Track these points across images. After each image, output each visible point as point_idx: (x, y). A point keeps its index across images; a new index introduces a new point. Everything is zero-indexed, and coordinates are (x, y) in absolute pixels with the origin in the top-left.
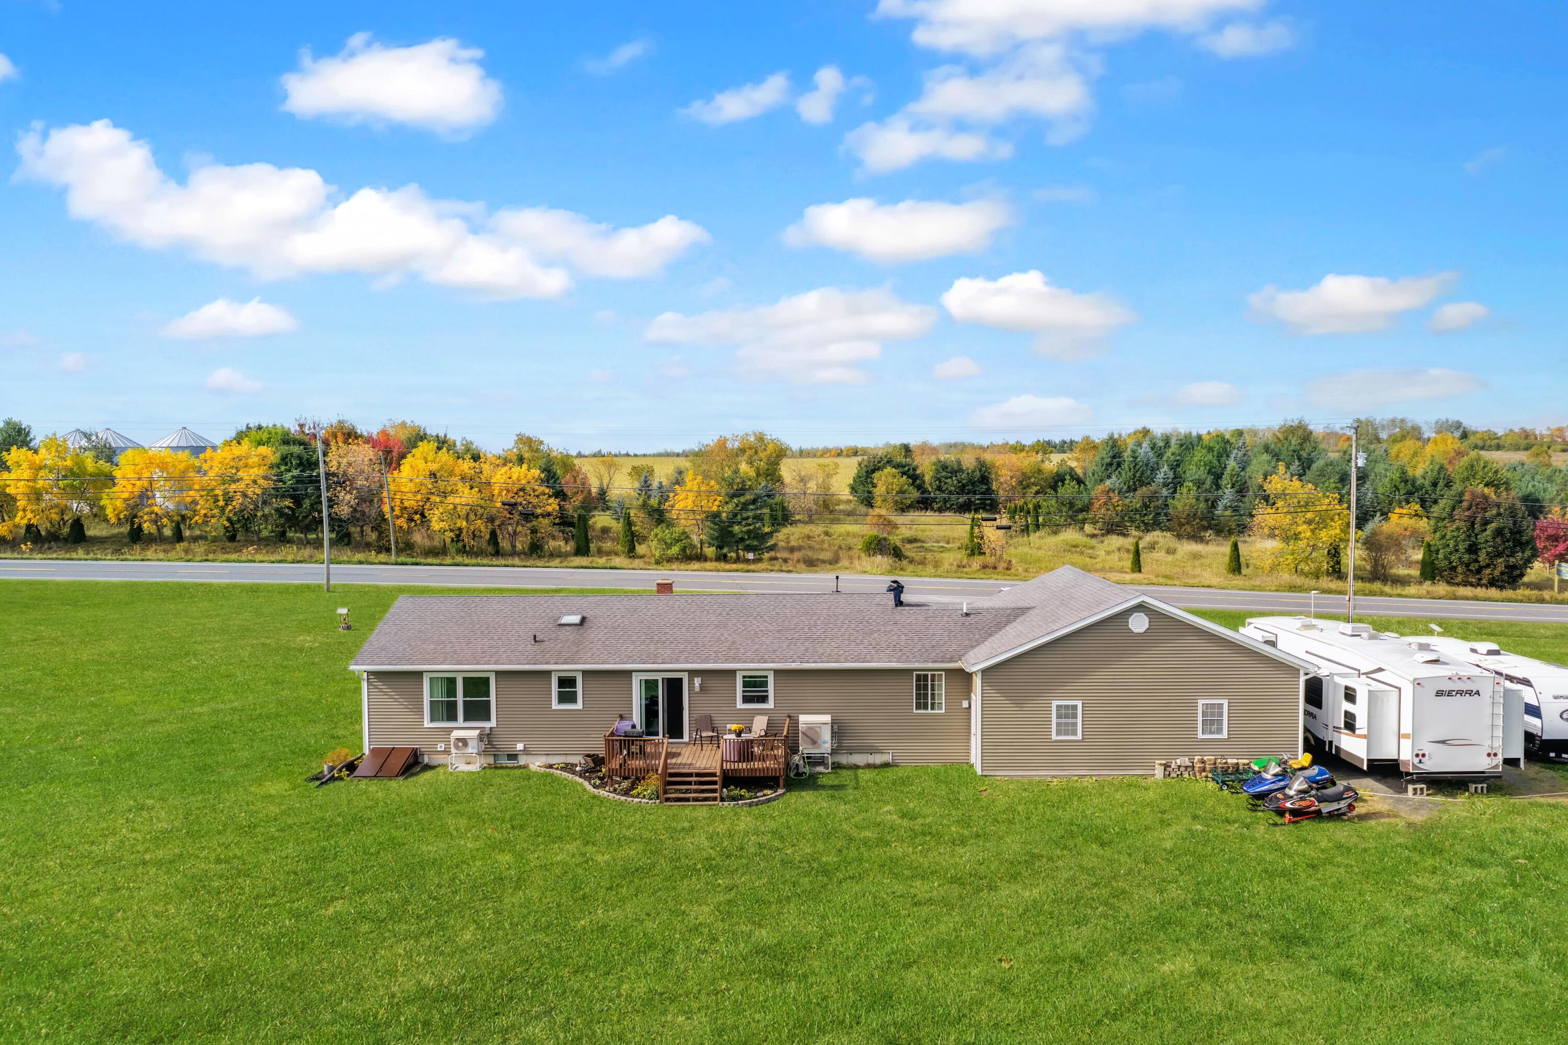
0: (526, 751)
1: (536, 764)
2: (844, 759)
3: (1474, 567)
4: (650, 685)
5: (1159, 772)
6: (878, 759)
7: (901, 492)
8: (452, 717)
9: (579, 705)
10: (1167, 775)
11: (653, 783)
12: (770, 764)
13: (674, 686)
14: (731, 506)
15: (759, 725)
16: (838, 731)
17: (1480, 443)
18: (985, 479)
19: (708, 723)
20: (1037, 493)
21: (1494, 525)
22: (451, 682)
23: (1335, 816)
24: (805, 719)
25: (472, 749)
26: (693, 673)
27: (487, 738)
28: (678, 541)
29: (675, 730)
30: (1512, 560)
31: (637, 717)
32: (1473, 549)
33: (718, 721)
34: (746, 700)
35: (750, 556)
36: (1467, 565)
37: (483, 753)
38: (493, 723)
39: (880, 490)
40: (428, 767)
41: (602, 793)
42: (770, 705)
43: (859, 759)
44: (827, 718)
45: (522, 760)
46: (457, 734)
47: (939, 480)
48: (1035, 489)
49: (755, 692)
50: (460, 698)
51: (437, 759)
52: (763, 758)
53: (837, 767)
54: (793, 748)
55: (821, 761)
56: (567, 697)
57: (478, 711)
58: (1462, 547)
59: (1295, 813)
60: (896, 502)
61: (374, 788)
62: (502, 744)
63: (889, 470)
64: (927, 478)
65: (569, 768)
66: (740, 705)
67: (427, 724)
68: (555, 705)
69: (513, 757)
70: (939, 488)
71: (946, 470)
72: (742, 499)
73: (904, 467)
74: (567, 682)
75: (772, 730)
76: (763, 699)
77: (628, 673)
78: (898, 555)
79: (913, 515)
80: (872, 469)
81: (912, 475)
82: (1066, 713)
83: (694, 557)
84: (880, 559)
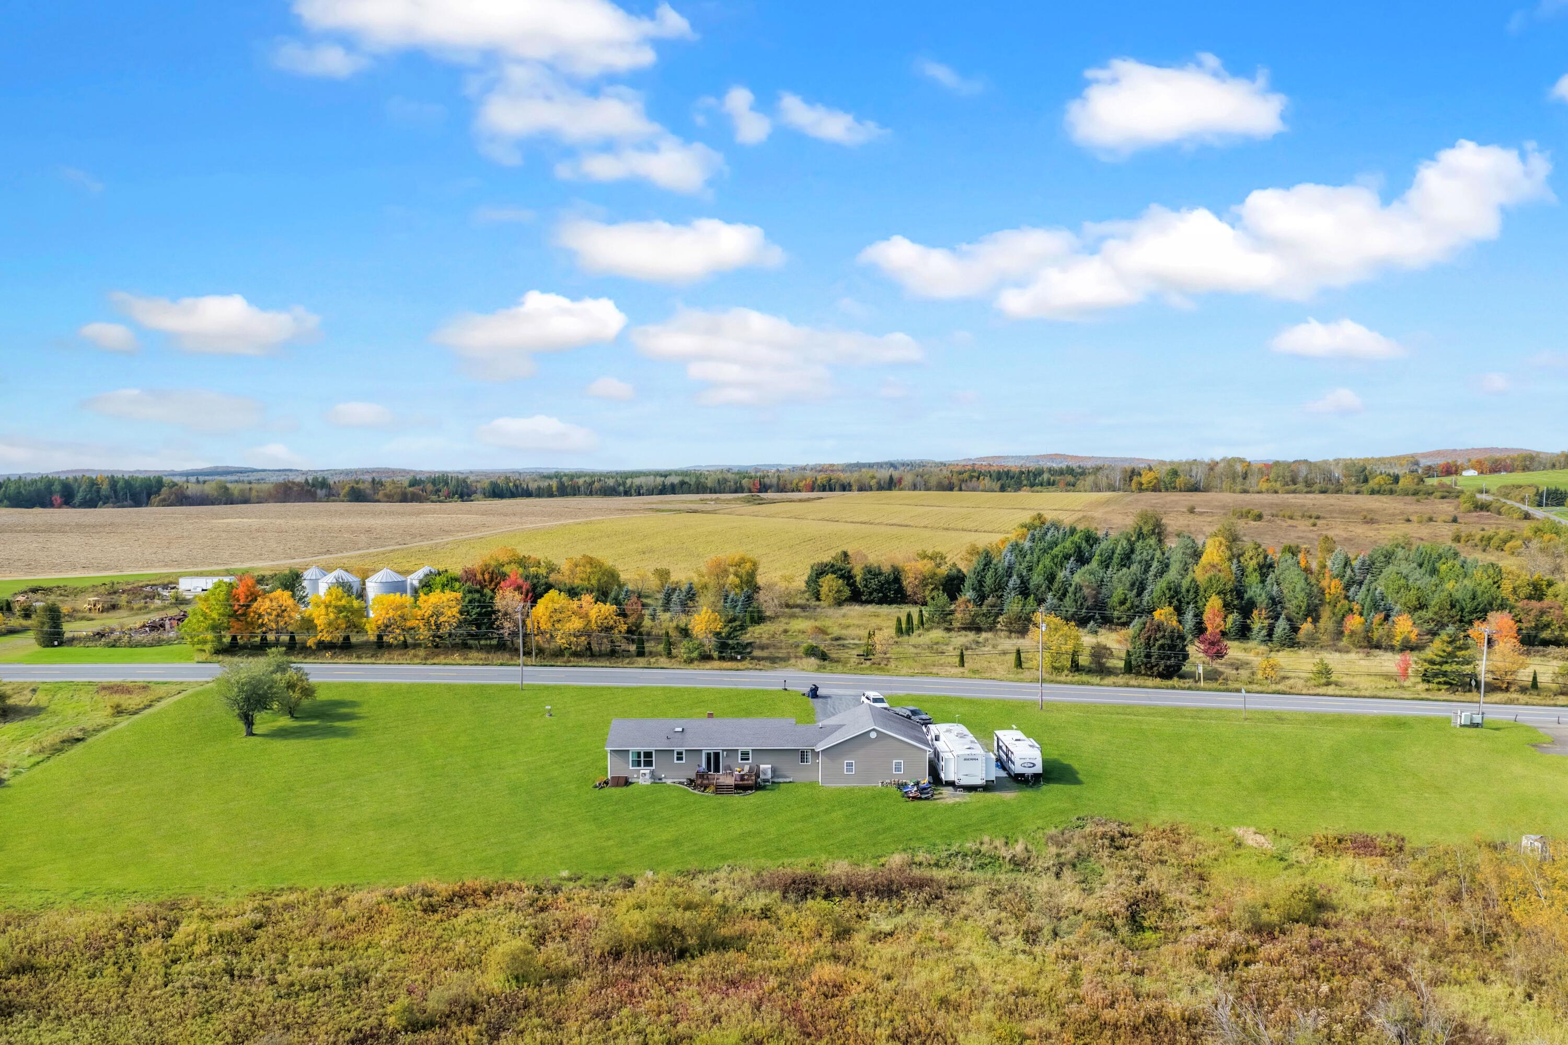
0: (665, 777)
1: (669, 782)
2: (776, 780)
3: (1149, 666)
4: (709, 755)
5: (880, 784)
6: (788, 780)
7: (839, 591)
8: (639, 765)
9: (684, 761)
10: (883, 786)
11: (712, 788)
12: (750, 782)
13: (717, 755)
14: (727, 629)
15: (747, 768)
16: (774, 770)
17: (1376, 488)
18: (897, 579)
19: (728, 768)
20: (933, 589)
21: (1160, 642)
22: (639, 754)
23: (926, 799)
24: (762, 766)
25: (648, 777)
26: (723, 750)
27: (652, 772)
28: (697, 649)
29: (717, 770)
30: (1169, 662)
31: (704, 765)
32: (1148, 656)
33: (732, 767)
34: (742, 759)
35: (739, 657)
36: (1146, 664)
37: (651, 778)
38: (654, 768)
39: (824, 590)
40: (631, 783)
41: (696, 792)
42: (750, 761)
43: (781, 780)
44: (770, 766)
45: (664, 781)
46: (642, 772)
47: (866, 580)
48: (931, 587)
49: (745, 757)
50: (642, 759)
51: (634, 780)
52: (747, 780)
53: (773, 782)
54: (758, 776)
55: (767, 781)
56: (679, 759)
57: (648, 763)
58: (1142, 654)
59: (913, 798)
60: (835, 599)
61: (613, 789)
62: (657, 774)
63: (830, 576)
64: (858, 579)
65: (682, 783)
66: (740, 761)
67: (631, 768)
68: (676, 761)
69: (660, 779)
70: (866, 586)
71: (872, 573)
72: (734, 624)
73: (841, 570)
74: (680, 753)
75: (751, 770)
76: (748, 759)
77: (701, 750)
78: (824, 657)
79: (846, 609)
80: (820, 572)
81: (847, 577)
82: (849, 765)
83: (706, 658)
84: (813, 660)
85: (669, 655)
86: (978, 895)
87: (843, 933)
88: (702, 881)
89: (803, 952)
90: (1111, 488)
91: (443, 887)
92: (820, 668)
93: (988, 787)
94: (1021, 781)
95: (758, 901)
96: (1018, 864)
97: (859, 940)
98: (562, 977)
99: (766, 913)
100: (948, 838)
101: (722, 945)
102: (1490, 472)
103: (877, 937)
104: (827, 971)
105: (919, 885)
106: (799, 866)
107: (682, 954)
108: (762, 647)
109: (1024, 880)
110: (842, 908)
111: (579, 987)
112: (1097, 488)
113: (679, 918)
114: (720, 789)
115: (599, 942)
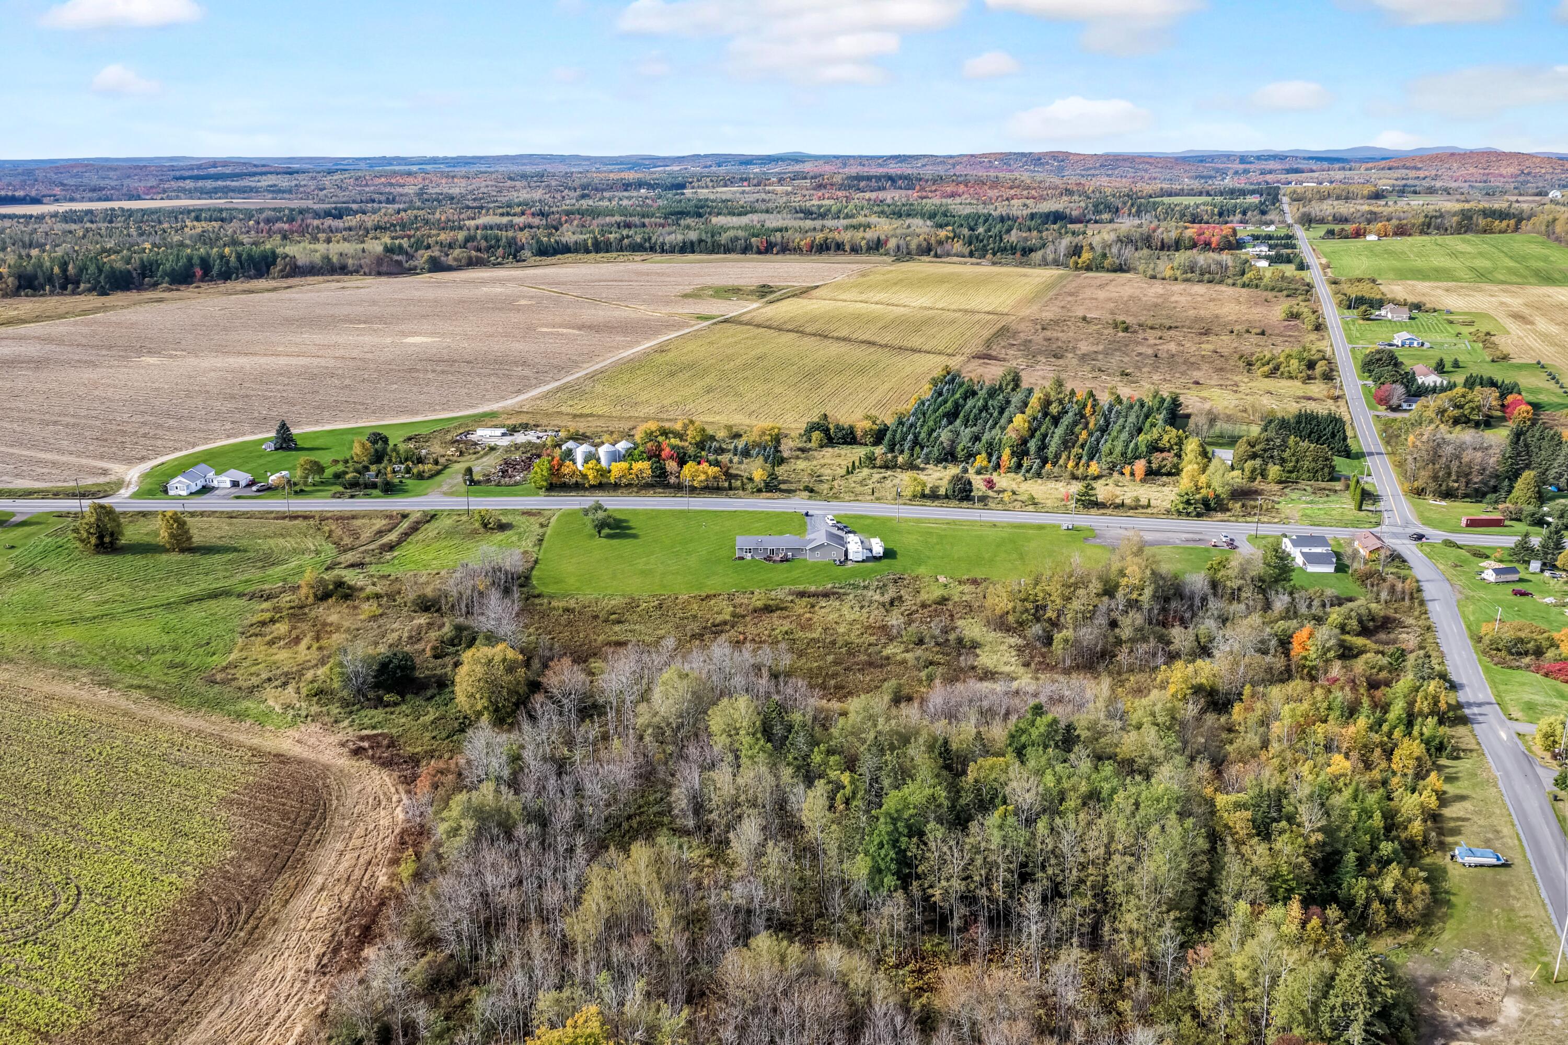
1: (758, 559)
3: (954, 496)
4: (770, 550)
6: (797, 559)
7: (821, 440)
8: (747, 553)
10: (829, 560)
11: (772, 561)
12: (785, 559)
15: (783, 554)
16: (792, 555)
18: (852, 430)
22: (747, 549)
23: (841, 565)
24: (788, 553)
26: (775, 548)
27: (752, 555)
28: (756, 487)
29: (773, 555)
31: (769, 553)
32: (954, 491)
33: (778, 554)
35: (775, 491)
37: (751, 557)
39: (814, 439)
41: (767, 562)
42: (784, 552)
43: (795, 558)
44: (791, 553)
45: (756, 558)
46: (748, 555)
47: (836, 432)
48: (870, 436)
49: (783, 550)
50: (748, 551)
51: (745, 558)
53: (792, 559)
54: (787, 557)
55: (790, 559)
56: (761, 551)
57: (750, 552)
59: (838, 564)
60: (819, 445)
61: (740, 561)
63: (817, 429)
64: (832, 431)
65: (762, 559)
66: (781, 552)
67: (744, 554)
68: (759, 552)
69: (754, 558)
70: (836, 436)
71: (839, 426)
73: (823, 426)
74: (761, 549)
77: (768, 548)
78: (812, 491)
79: (825, 449)
80: (813, 428)
81: (826, 431)
82: (818, 554)
83: (759, 491)
84: (807, 493)
85: (744, 489)
86: (851, 596)
87: (813, 606)
88: (773, 593)
89: (801, 611)
90: (1056, 263)
91: (704, 594)
92: (810, 498)
93: (863, 561)
94: (876, 559)
95: (790, 598)
96: (865, 587)
97: (817, 608)
98: (744, 617)
99: (792, 601)
100: (846, 580)
101: (782, 609)
102: (1396, 234)
103: (822, 607)
104: (808, 615)
105: (834, 594)
106: (801, 588)
107: (771, 611)
108: (784, 482)
109: (865, 592)
110: (811, 600)
111: (748, 619)
112: (1045, 263)
113: (771, 603)
114: (774, 561)
115: (751, 607)
